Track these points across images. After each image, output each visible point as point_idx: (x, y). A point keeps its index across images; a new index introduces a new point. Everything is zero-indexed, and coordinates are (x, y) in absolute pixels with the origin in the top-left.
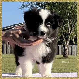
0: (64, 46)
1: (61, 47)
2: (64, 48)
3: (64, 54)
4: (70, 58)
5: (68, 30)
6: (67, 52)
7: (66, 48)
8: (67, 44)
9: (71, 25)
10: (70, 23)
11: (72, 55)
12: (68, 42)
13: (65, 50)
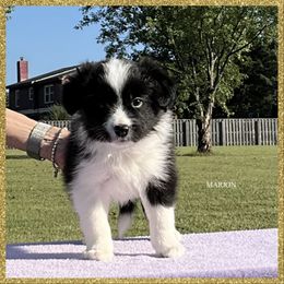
0: (199, 123)
1: (192, 124)
2: (200, 127)
4: (218, 154)
5: (209, 79)
6: (208, 137)
7: (204, 126)
8: (208, 117)
9: (217, 65)
10: (213, 62)
11: (221, 144)
12: (210, 111)
13: (201, 133)
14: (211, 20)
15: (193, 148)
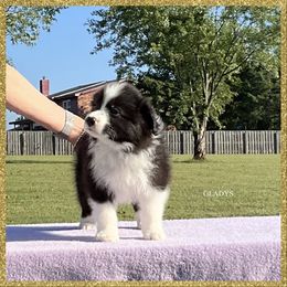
0: (196, 135)
1: (188, 135)
2: (196, 138)
3: (197, 153)
4: (211, 161)
5: (204, 96)
6: (203, 146)
7: (199, 137)
8: (203, 129)
9: (211, 85)
10: (208, 81)
11: (213, 152)
12: (205, 124)
13: (197, 143)
14: (206, 46)
15: (190, 155)
